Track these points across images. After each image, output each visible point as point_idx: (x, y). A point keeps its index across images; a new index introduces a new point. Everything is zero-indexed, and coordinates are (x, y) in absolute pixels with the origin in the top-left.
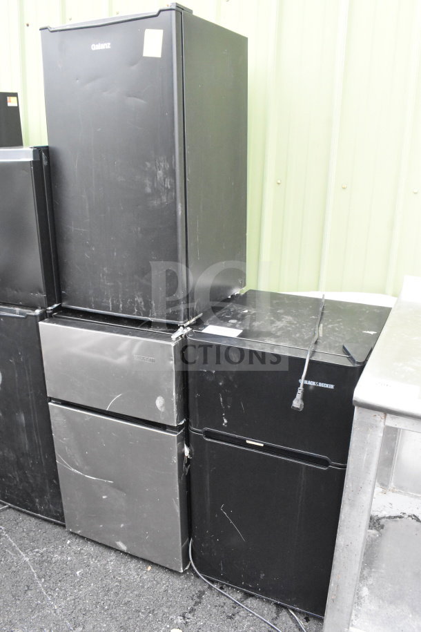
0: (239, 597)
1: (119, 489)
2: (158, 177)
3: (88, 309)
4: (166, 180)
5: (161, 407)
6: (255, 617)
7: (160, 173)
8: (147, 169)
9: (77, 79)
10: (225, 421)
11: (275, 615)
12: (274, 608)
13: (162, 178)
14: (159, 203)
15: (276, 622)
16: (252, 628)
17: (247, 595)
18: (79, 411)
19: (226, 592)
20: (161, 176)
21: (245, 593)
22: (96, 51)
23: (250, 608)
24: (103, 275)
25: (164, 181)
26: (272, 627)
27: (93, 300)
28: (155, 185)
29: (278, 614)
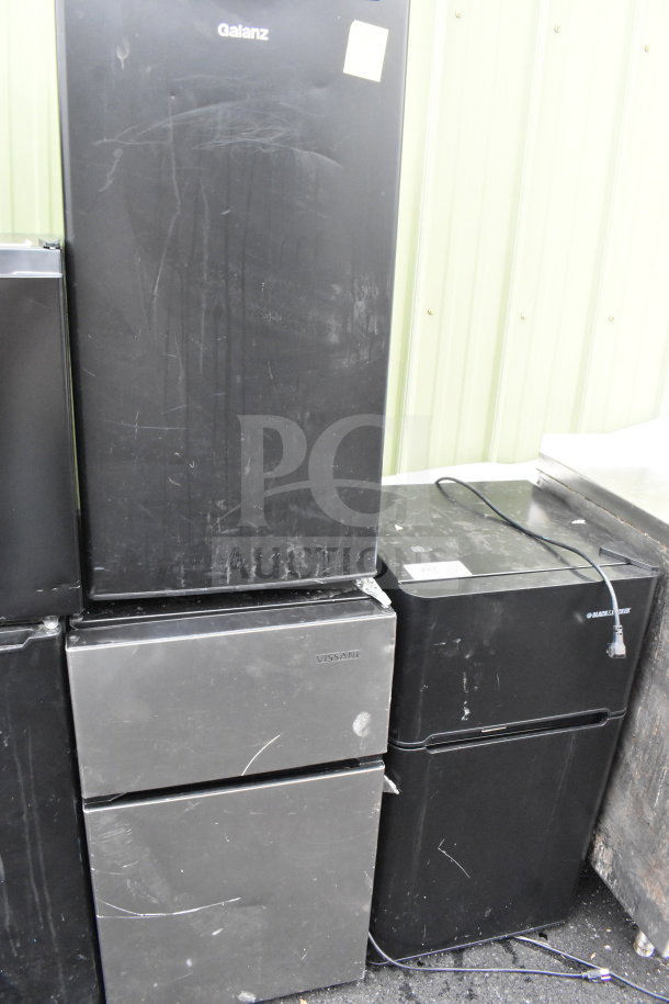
0: (452, 962)
1: (254, 903)
2: (356, 314)
3: (169, 592)
4: (371, 319)
5: (363, 730)
6: (495, 975)
7: (361, 304)
8: (333, 298)
9: (173, 94)
10: (467, 712)
11: (510, 956)
12: (500, 948)
13: (363, 316)
14: (353, 362)
15: (520, 963)
16: (506, 991)
17: (458, 953)
18: (168, 800)
19: (430, 966)
20: (362, 310)
21: (453, 951)
22: (229, 39)
23: (478, 966)
24: (214, 516)
25: (368, 322)
26: (524, 973)
27: (182, 572)
28: (349, 329)
29: (509, 950)
